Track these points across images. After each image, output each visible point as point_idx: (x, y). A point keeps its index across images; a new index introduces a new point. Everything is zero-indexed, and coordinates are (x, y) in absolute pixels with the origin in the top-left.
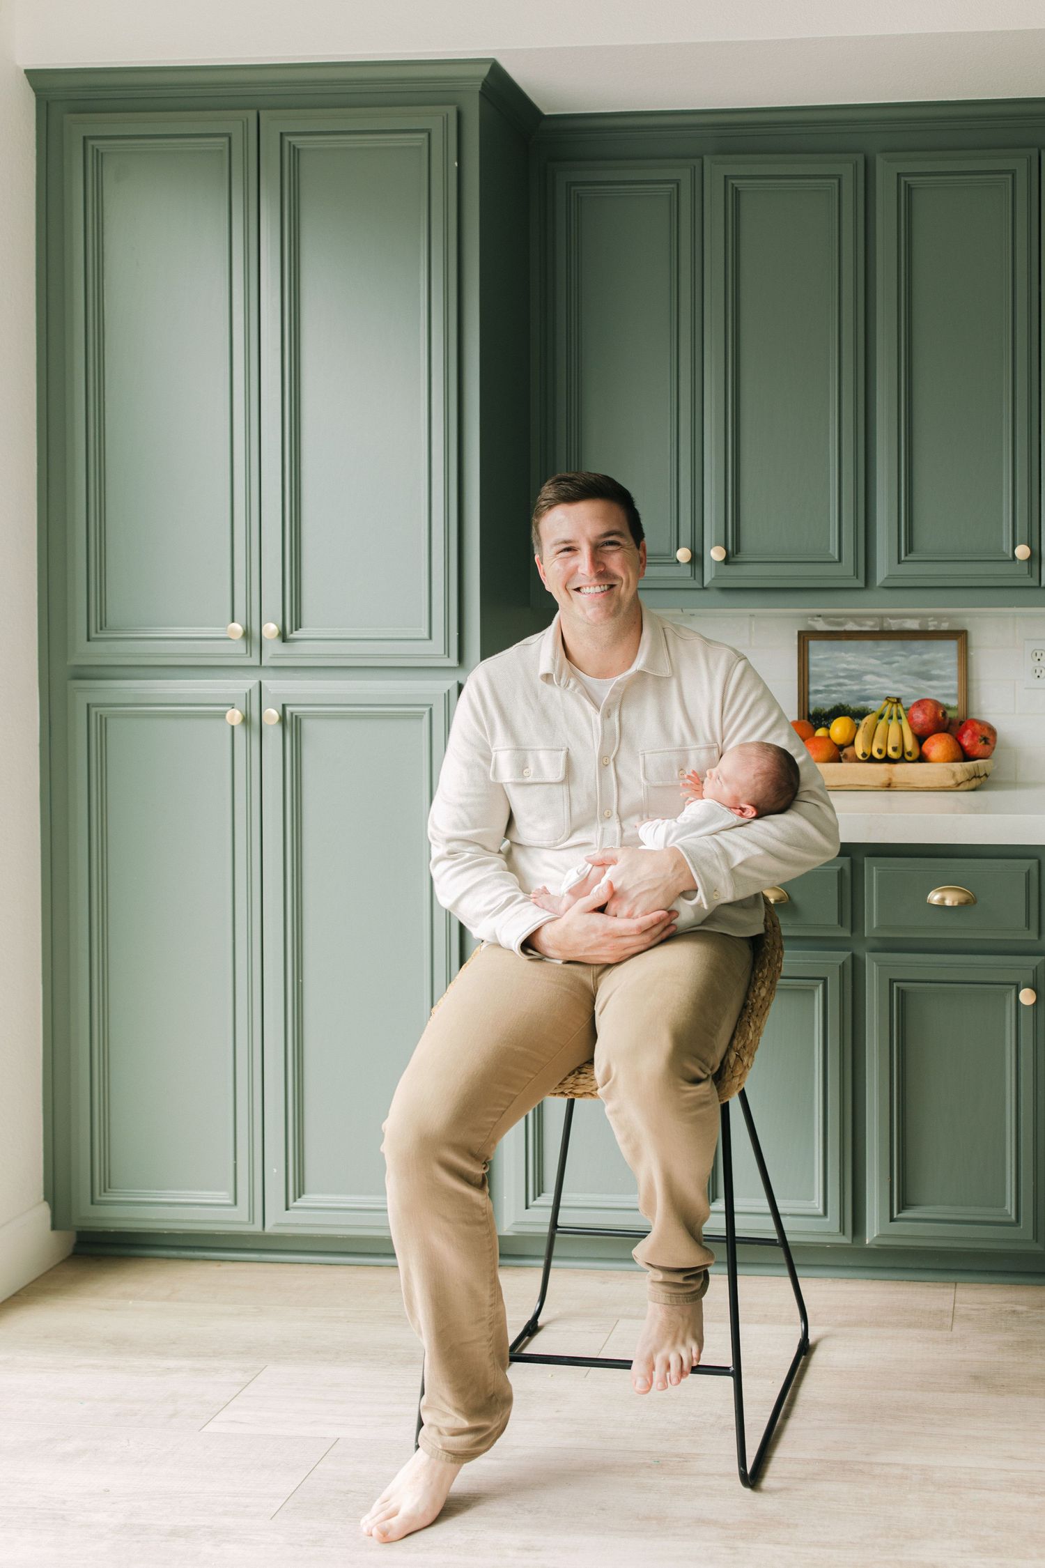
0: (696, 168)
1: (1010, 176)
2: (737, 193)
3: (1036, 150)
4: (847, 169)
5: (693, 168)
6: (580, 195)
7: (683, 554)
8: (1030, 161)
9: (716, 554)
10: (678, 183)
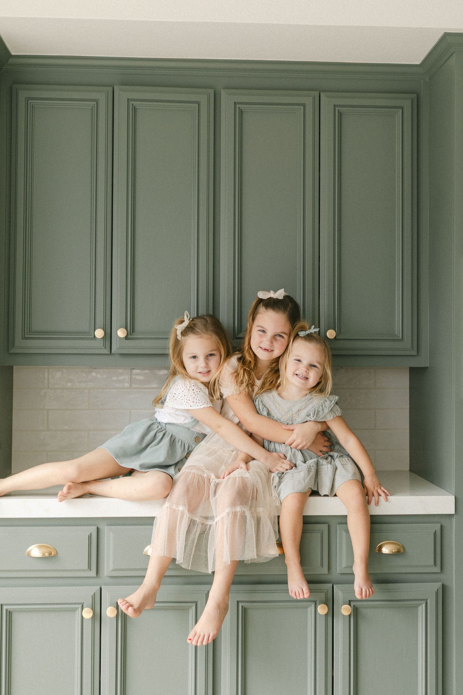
0: (109, 93)
1: (302, 107)
2: (135, 109)
3: (317, 93)
4: (204, 98)
5: (107, 92)
6: (34, 106)
7: (99, 333)
8: (314, 98)
9: (121, 333)
10: (97, 101)
